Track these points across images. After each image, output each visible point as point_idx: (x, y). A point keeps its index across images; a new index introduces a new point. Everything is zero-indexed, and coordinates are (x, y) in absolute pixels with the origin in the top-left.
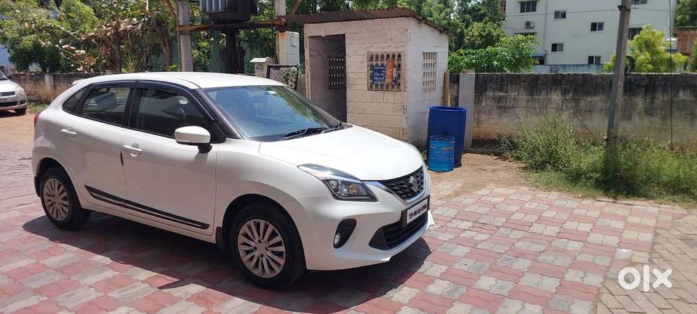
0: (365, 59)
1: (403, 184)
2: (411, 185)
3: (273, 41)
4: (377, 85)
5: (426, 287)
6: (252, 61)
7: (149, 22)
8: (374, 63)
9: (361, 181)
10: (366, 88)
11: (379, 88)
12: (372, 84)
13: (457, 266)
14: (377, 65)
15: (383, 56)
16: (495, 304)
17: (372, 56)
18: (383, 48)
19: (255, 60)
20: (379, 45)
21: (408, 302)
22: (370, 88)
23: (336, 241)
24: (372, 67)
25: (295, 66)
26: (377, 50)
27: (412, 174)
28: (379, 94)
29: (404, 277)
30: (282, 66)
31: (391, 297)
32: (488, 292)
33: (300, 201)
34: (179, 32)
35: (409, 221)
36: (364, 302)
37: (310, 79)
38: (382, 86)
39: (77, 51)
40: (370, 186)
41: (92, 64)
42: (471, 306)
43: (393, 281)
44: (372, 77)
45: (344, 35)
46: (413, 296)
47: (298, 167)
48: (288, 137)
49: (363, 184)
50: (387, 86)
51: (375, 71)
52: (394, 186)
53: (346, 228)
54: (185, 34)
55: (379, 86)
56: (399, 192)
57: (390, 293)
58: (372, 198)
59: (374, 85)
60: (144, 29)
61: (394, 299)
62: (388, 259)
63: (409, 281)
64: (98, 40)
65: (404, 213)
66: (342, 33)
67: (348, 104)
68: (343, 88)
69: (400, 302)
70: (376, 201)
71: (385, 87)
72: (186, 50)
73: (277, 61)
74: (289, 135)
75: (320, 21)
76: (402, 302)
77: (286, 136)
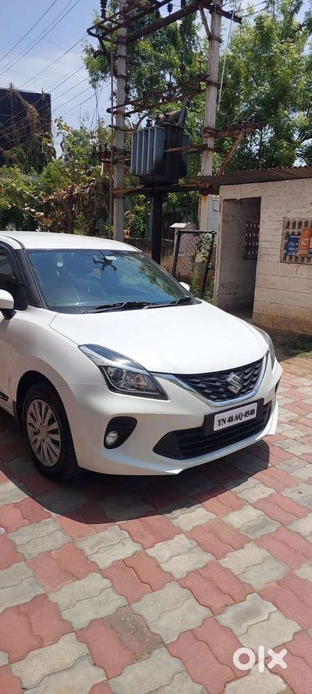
0: (280, 226)
1: (215, 382)
2: (228, 384)
3: (197, 205)
4: (291, 257)
5: (226, 514)
6: (172, 226)
7: (96, 187)
8: (290, 231)
9: (149, 372)
10: (278, 259)
11: (294, 260)
12: (286, 255)
13: (288, 493)
14: (293, 234)
15: (300, 223)
16: (302, 557)
17: (289, 223)
18: (301, 213)
19: (176, 225)
20: (297, 210)
21: (189, 528)
22: (283, 260)
23: (110, 440)
24: (287, 236)
25: (210, 233)
26: (294, 215)
27: (235, 370)
28: (292, 267)
29: (208, 494)
30: (202, 232)
31: (173, 519)
32: (304, 538)
33: (71, 388)
34: (113, 195)
35: (216, 428)
36: (138, 518)
37: (220, 247)
38: (297, 258)
39: (37, 213)
40: (159, 379)
41: (49, 225)
42: (267, 554)
43: (191, 497)
44: (286, 247)
45: (259, 199)
46: (202, 522)
47: (79, 346)
48: (98, 310)
49: (151, 375)
50: (303, 258)
51: (290, 240)
52: (198, 383)
53: (123, 426)
54: (119, 198)
55: (294, 257)
56: (206, 391)
57: (176, 513)
58: (162, 395)
59: (288, 257)
60: (92, 193)
61: (175, 522)
62: (177, 471)
63: (212, 502)
64: (57, 203)
65: (209, 419)
66: (259, 196)
67: (258, 277)
68: (254, 258)
69: (179, 528)
70: (167, 399)
71: (300, 259)
72: (118, 214)
73: (198, 228)
74: (100, 308)
75: (236, 182)
76: (183, 527)
77: (97, 309)
